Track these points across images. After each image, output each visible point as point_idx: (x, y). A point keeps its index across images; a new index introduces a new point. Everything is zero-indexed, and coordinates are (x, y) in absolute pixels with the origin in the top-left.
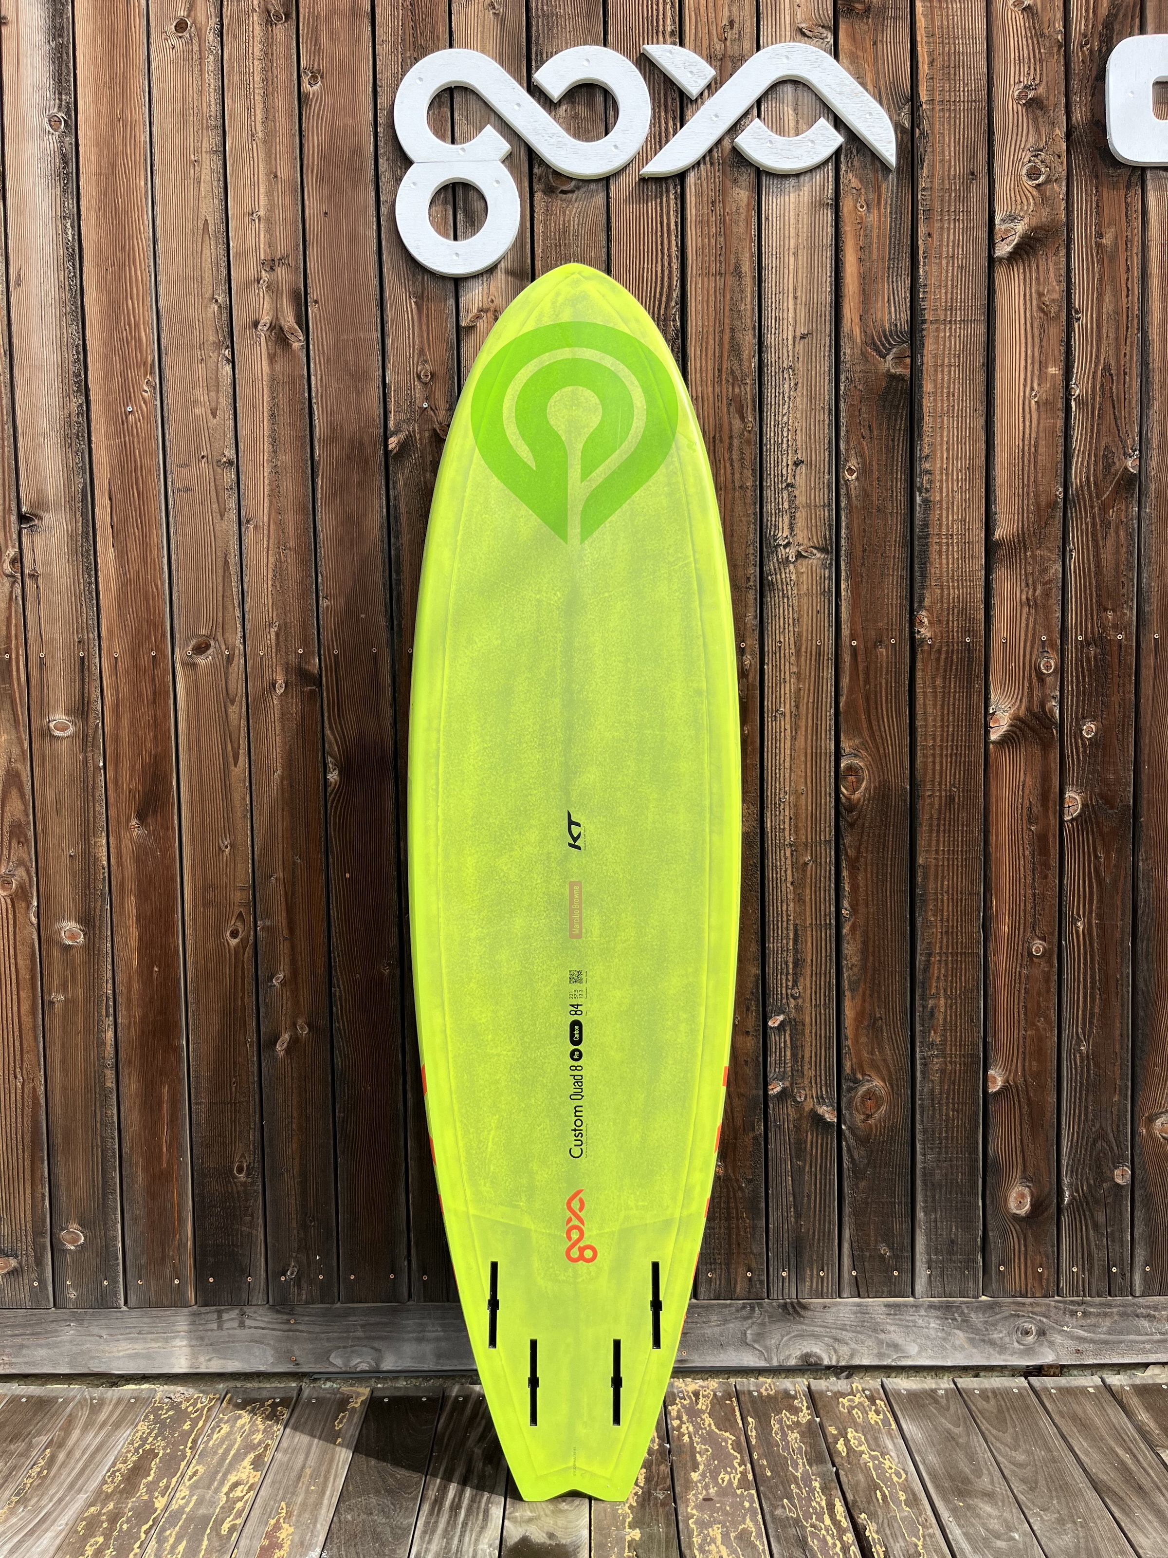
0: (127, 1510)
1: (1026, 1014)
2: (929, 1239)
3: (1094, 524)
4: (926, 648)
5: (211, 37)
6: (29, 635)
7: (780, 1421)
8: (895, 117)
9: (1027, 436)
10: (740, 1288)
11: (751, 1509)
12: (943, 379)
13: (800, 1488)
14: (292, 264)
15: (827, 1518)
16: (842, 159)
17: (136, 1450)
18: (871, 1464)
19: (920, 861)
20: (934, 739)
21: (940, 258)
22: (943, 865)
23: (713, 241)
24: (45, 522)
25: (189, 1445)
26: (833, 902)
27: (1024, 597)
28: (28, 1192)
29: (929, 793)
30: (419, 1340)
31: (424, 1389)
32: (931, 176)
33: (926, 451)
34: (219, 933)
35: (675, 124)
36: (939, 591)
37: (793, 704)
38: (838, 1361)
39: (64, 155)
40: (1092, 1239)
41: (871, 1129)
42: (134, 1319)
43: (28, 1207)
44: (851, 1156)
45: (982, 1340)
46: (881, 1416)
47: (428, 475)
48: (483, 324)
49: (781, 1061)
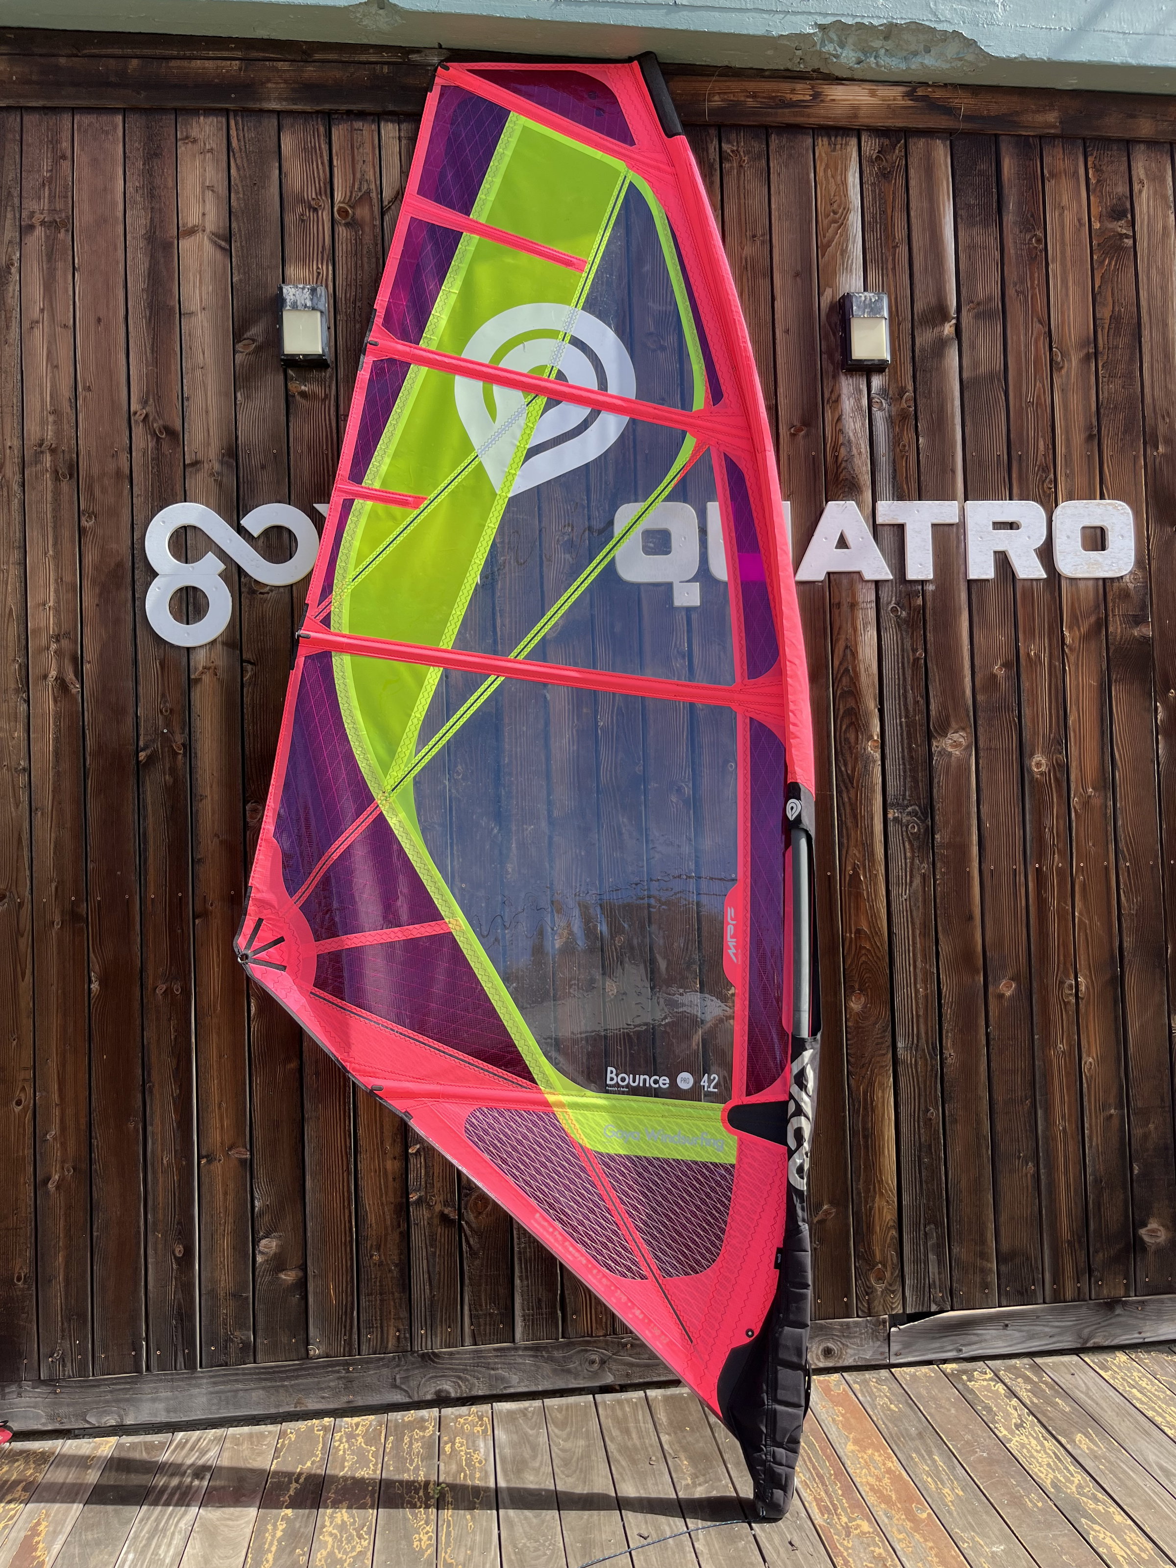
2: (524, 1300)
5: (16, 487)
7: (411, 1436)
10: (390, 1346)
14: (73, 638)
18: (464, 1458)
34: (7, 1103)
38: (462, 1394)
41: (481, 1222)
44: (468, 1243)
45: (562, 1369)
46: (483, 1428)
47: (167, 777)
48: (206, 678)
49: (418, 1178)
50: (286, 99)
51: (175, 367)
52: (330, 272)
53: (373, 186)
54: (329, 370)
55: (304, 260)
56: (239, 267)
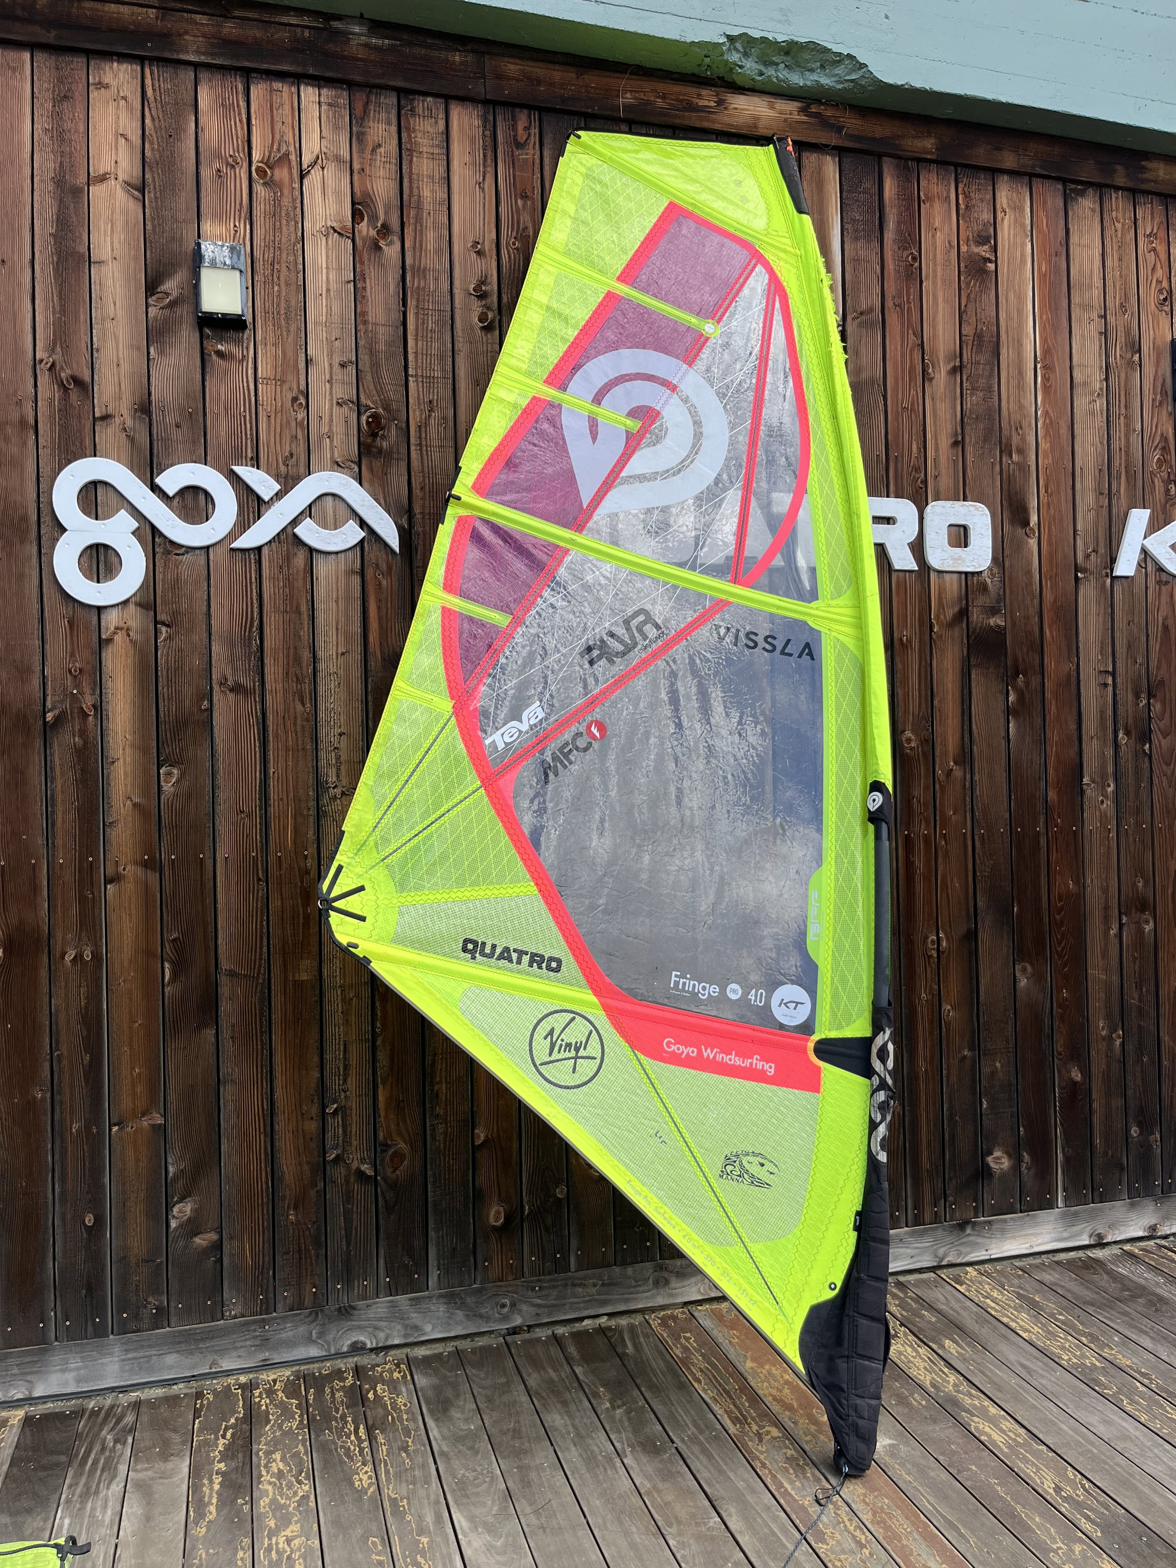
2: (438, 1250)
7: (332, 1388)
8: (398, 523)
10: (307, 1302)
11: (304, 1441)
13: (338, 1423)
16: (365, 545)
18: (388, 1402)
23: (281, 591)
26: (368, 1024)
30: (63, 1371)
31: (67, 1405)
35: (254, 517)
38: (377, 1344)
40: (543, 1235)
41: (398, 1178)
44: (384, 1197)
45: (474, 1315)
46: (402, 1374)
47: (77, 739)
48: (119, 638)
49: (336, 1137)
50: (203, 54)
51: (83, 317)
52: (248, 231)
53: (292, 149)
54: (248, 331)
55: (220, 216)
56: (153, 219)
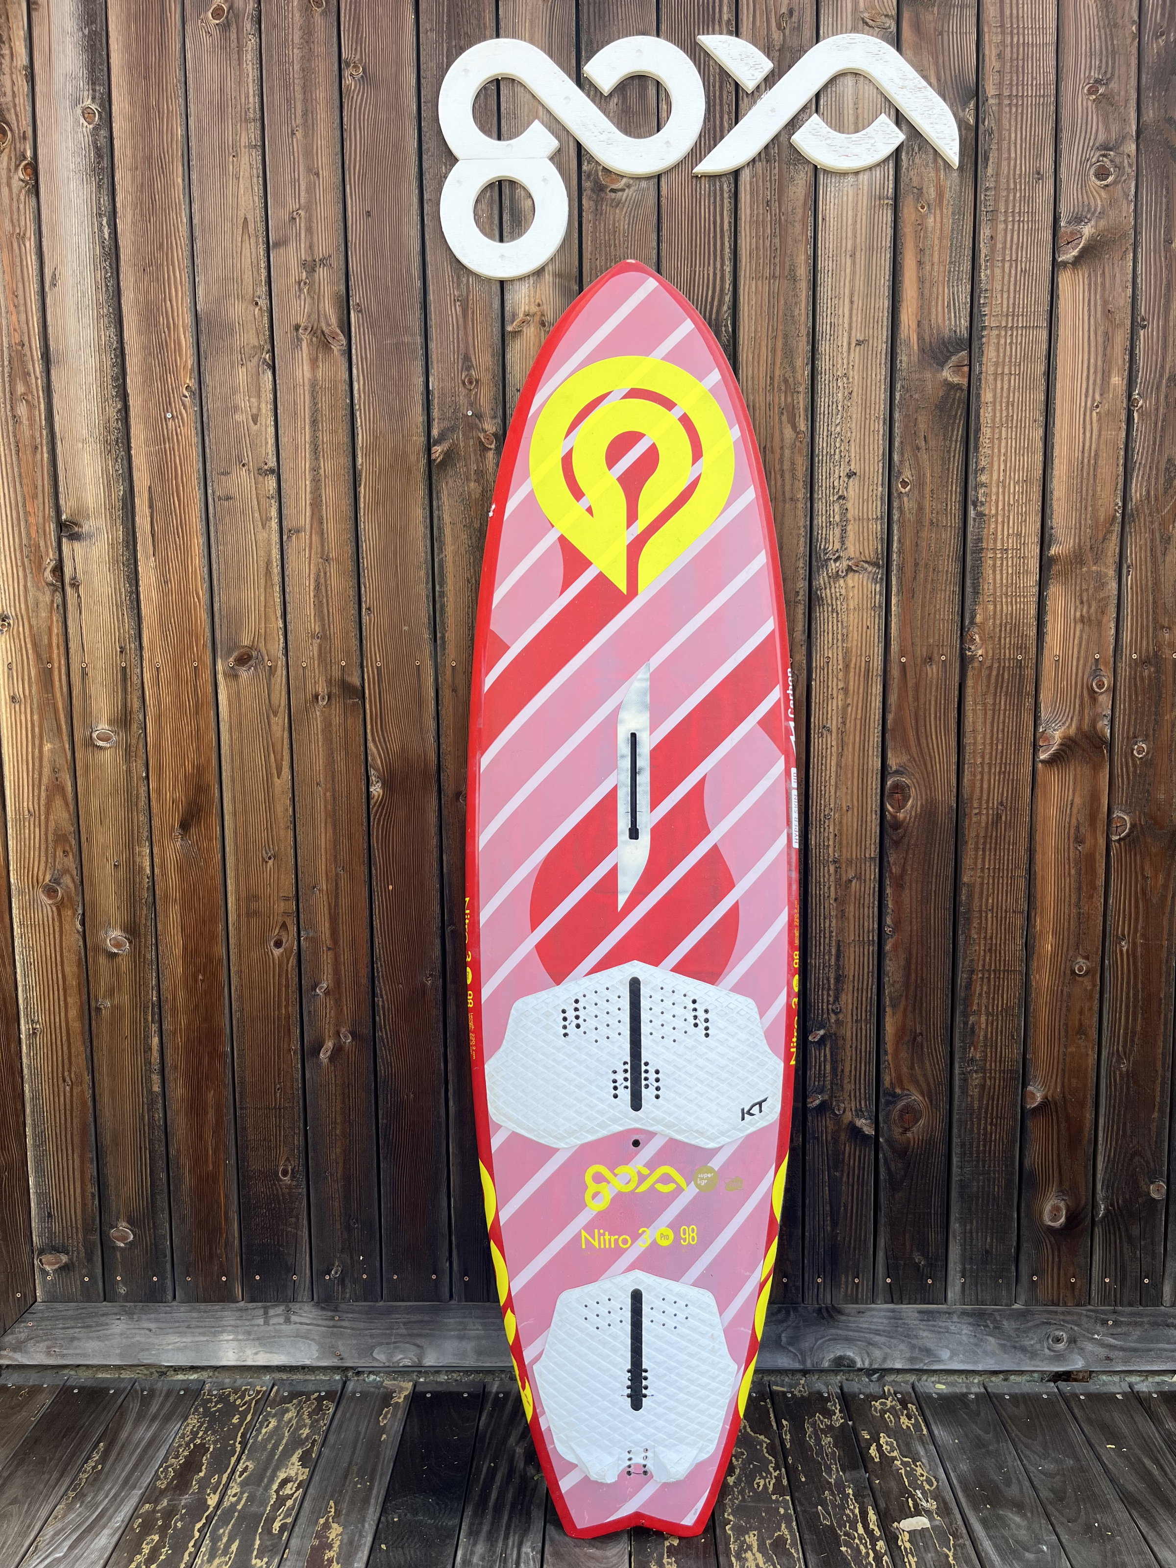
0: (180, 1507)
1: (1067, 1032)
2: (964, 1250)
3: (1152, 541)
4: (976, 664)
5: (248, 26)
6: (71, 644)
7: (814, 1425)
8: (961, 114)
9: (1087, 448)
11: (787, 1517)
12: (1002, 388)
13: (833, 1494)
14: (335, 265)
15: (860, 1525)
16: (904, 156)
17: (188, 1444)
18: (903, 1471)
19: (965, 879)
20: (983, 757)
21: (1003, 261)
22: (988, 883)
23: (768, 243)
24: (85, 529)
25: (239, 1439)
26: (876, 919)
27: (1078, 614)
28: (78, 1190)
29: (977, 811)
30: (461, 1338)
31: (464, 1384)
32: (998, 175)
33: (983, 463)
34: (264, 942)
35: (730, 119)
36: (991, 607)
37: (840, 720)
38: (871, 1364)
39: (98, 150)
40: (1125, 1250)
41: (909, 1142)
42: (182, 1311)
43: (79, 1206)
44: (888, 1168)
46: (913, 1421)
47: (472, 485)
48: (529, 329)
49: (821, 1076)
